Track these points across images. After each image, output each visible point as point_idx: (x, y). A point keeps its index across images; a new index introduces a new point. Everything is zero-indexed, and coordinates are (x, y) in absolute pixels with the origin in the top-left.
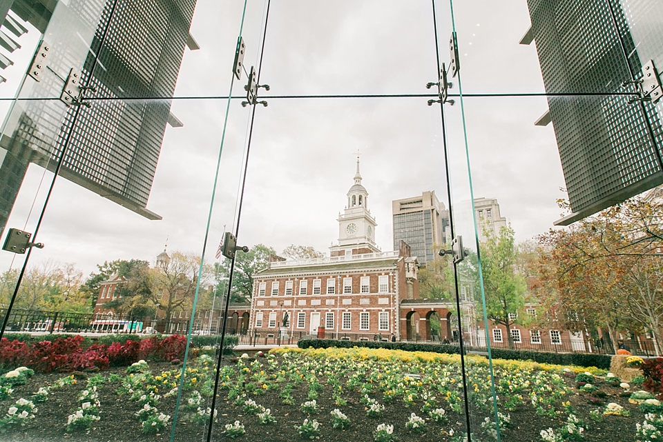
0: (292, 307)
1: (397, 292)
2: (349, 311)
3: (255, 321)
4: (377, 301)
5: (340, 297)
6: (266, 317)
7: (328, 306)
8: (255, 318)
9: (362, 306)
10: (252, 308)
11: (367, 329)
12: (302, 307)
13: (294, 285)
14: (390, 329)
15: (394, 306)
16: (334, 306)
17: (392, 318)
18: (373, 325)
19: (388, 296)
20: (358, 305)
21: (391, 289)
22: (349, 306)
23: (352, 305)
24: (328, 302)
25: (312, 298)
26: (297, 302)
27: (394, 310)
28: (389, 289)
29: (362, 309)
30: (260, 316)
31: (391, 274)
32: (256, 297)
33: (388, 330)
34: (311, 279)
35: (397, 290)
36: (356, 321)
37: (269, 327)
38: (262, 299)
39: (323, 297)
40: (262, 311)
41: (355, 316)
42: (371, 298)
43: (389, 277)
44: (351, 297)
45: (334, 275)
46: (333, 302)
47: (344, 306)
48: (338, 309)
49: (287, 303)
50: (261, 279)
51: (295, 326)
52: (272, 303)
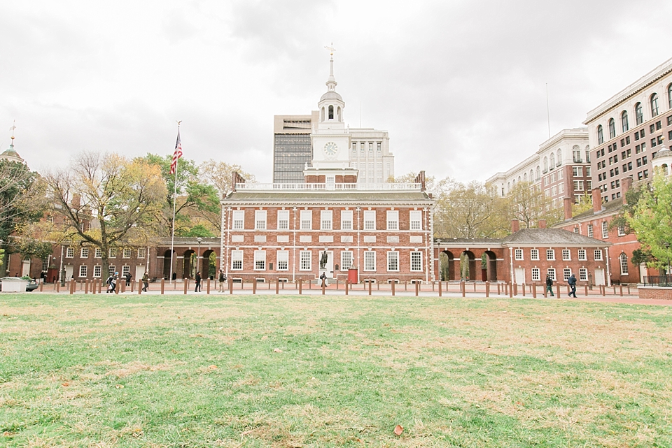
0: (291, 244)
1: (432, 230)
2: (373, 249)
3: (230, 262)
4: (409, 239)
5: (361, 233)
6: (248, 256)
7: (344, 244)
8: (230, 259)
9: (390, 244)
10: (222, 245)
11: (395, 270)
12: (306, 244)
13: (291, 216)
14: (424, 270)
15: (429, 245)
16: (352, 244)
17: (426, 258)
18: (403, 266)
19: (422, 235)
20: (385, 243)
21: (426, 226)
22: (373, 244)
23: (377, 243)
24: (343, 239)
25: (321, 234)
26: (298, 237)
27: (428, 250)
28: (423, 226)
29: (389, 247)
30: (238, 256)
31: (425, 210)
32: (229, 230)
33: (422, 270)
34: (317, 210)
35: (431, 228)
36: (382, 261)
37: (255, 269)
38: (240, 233)
39: (337, 233)
40: (240, 249)
41: (381, 256)
42: (400, 236)
43: (423, 213)
44: (375, 234)
45: (351, 206)
46: (351, 239)
47: (367, 244)
48: (358, 247)
49: (281, 239)
50: (235, 206)
51: (297, 268)
52: (257, 239)
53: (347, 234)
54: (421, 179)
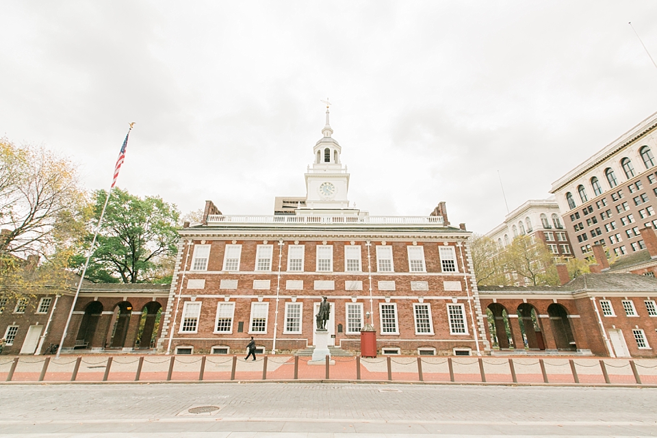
0: (273, 293)
1: (473, 272)
2: (392, 301)
3: (179, 320)
4: (442, 286)
5: (374, 277)
6: (208, 311)
7: (351, 292)
8: (180, 315)
9: (416, 293)
10: (172, 293)
11: (427, 333)
12: (295, 293)
13: (276, 253)
14: (471, 333)
15: (472, 294)
16: (361, 293)
17: (471, 313)
18: (439, 326)
19: (460, 279)
20: (409, 292)
21: (463, 268)
22: (391, 293)
23: (397, 292)
24: (349, 285)
25: (317, 277)
26: (283, 283)
27: (472, 302)
28: (459, 268)
29: (416, 298)
30: (192, 310)
31: (460, 245)
32: (184, 272)
33: (467, 333)
34: (311, 245)
35: (471, 269)
36: (406, 318)
37: (216, 331)
38: (200, 277)
39: (339, 277)
40: (198, 299)
41: (404, 311)
42: (430, 280)
43: (457, 249)
44: (393, 278)
45: (358, 239)
46: (359, 285)
47: (382, 293)
48: (371, 297)
49: (259, 285)
50: (198, 239)
51: (280, 330)
52: (225, 284)
53: (353, 278)
54: (440, 211)
